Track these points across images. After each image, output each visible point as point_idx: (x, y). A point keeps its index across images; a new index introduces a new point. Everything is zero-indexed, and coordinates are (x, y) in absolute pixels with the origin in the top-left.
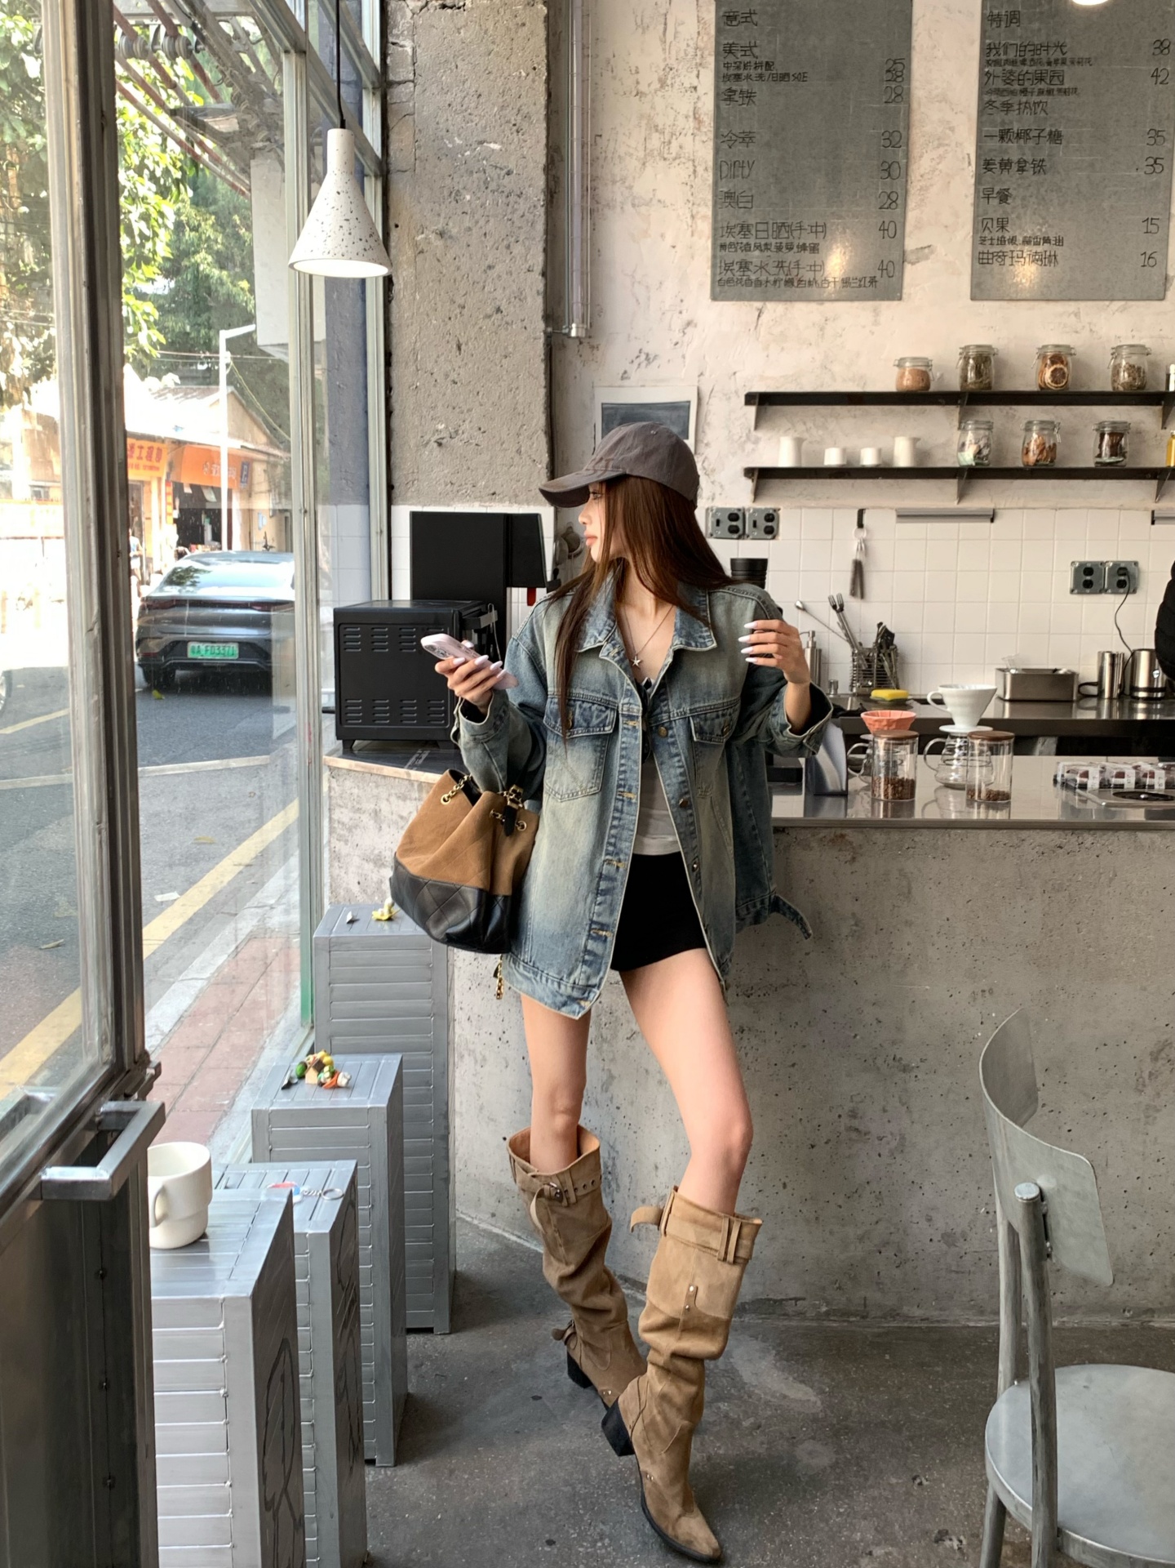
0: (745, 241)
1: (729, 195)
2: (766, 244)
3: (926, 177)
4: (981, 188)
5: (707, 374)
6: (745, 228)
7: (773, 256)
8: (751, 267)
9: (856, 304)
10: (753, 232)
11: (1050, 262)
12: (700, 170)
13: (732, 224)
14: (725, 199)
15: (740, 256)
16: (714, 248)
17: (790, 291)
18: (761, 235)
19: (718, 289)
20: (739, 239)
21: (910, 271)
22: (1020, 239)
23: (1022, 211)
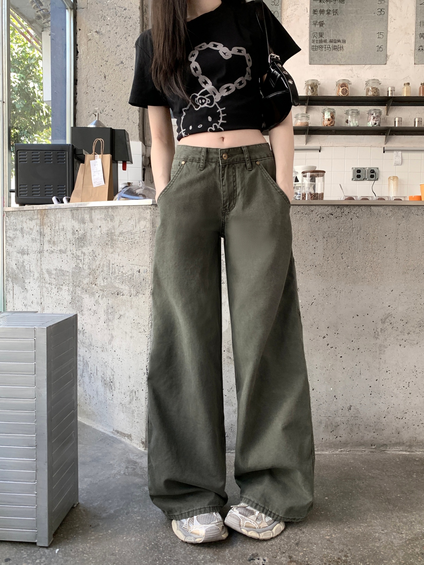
3: (290, 17)
4: (312, 21)
11: (341, 50)
22: (328, 41)
23: (328, 30)
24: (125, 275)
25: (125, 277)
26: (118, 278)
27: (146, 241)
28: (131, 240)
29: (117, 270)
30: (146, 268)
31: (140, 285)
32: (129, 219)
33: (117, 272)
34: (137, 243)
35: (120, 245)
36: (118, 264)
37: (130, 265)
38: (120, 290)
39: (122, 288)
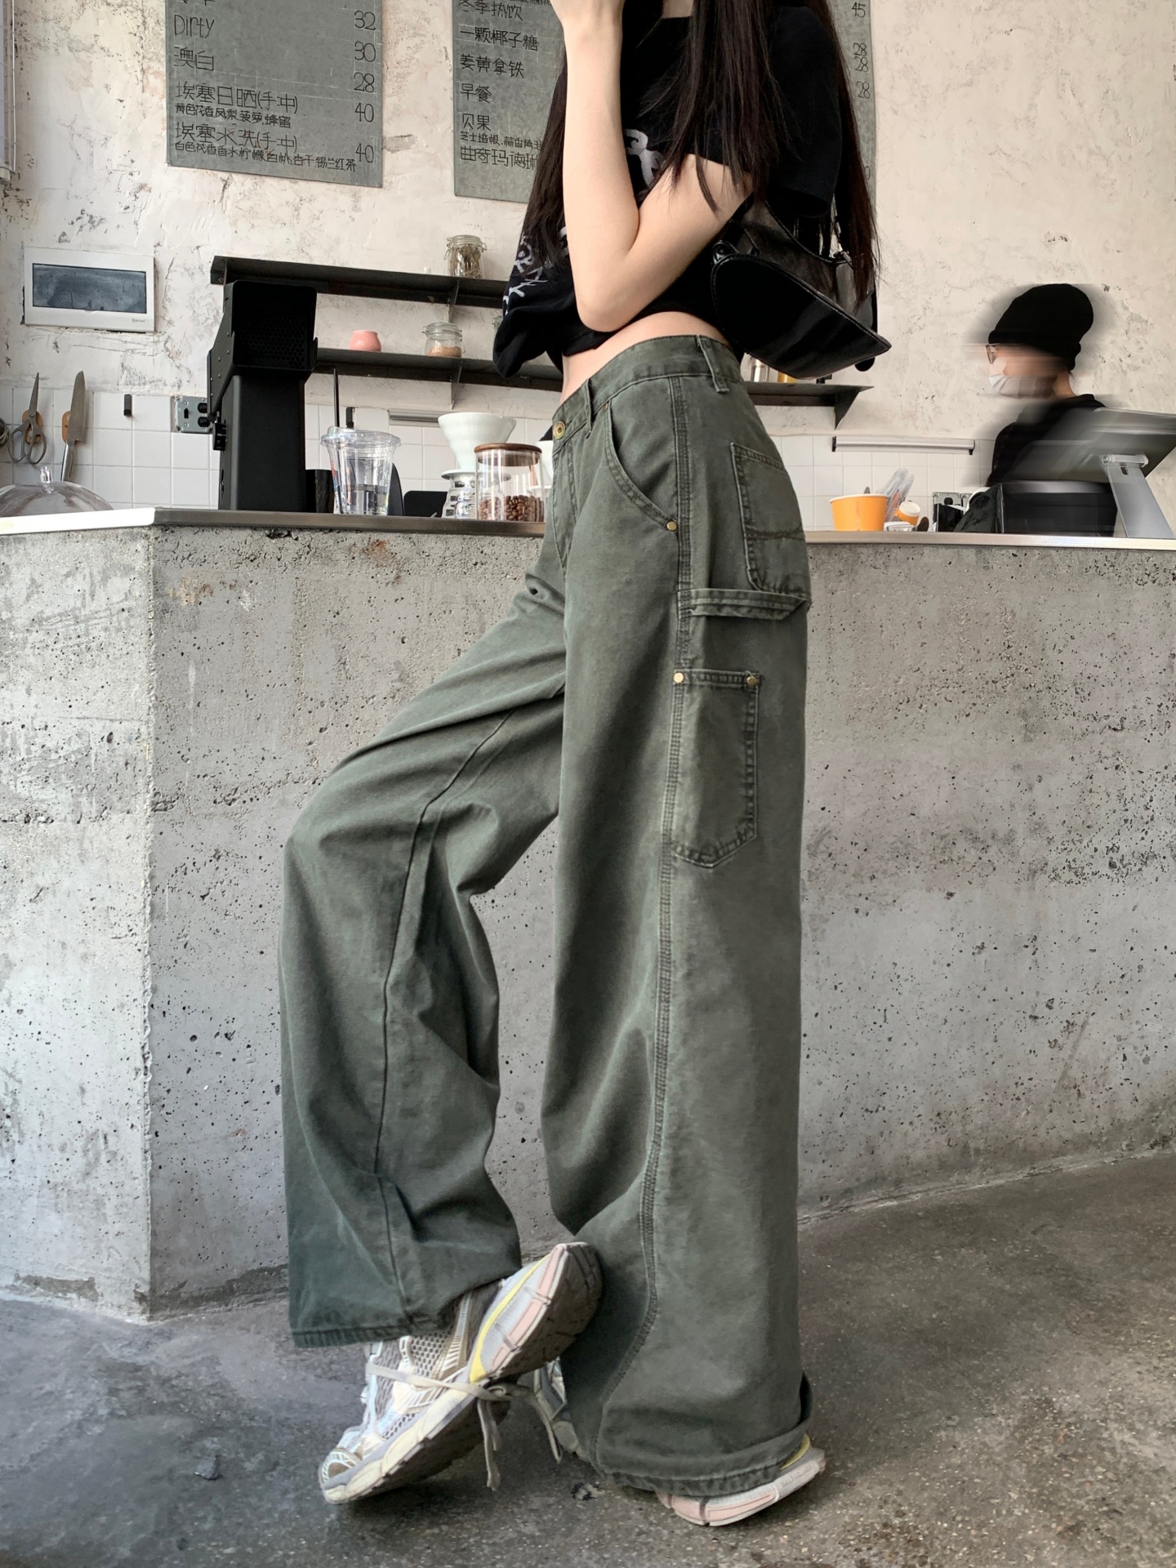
0: (205, 105)
1: (186, 53)
2: (230, 111)
3: (404, 64)
4: (460, 83)
5: (165, 244)
6: (205, 91)
7: (240, 125)
8: (213, 134)
9: (334, 186)
10: (215, 95)
12: (151, 22)
13: (191, 84)
14: (181, 57)
15: (199, 120)
16: (169, 109)
17: (257, 165)
18: (223, 100)
19: (175, 153)
20: (198, 101)
21: (389, 159)
22: (502, 138)
23: (502, 111)
24: (54, 756)
25: (55, 761)
26: (27, 766)
27: (132, 639)
28: (75, 641)
29: (21, 742)
30: (135, 725)
31: (112, 782)
32: (67, 575)
33: (23, 747)
34: (101, 648)
35: (32, 660)
36: (27, 722)
37: (75, 722)
38: (36, 805)
39: (42, 797)
